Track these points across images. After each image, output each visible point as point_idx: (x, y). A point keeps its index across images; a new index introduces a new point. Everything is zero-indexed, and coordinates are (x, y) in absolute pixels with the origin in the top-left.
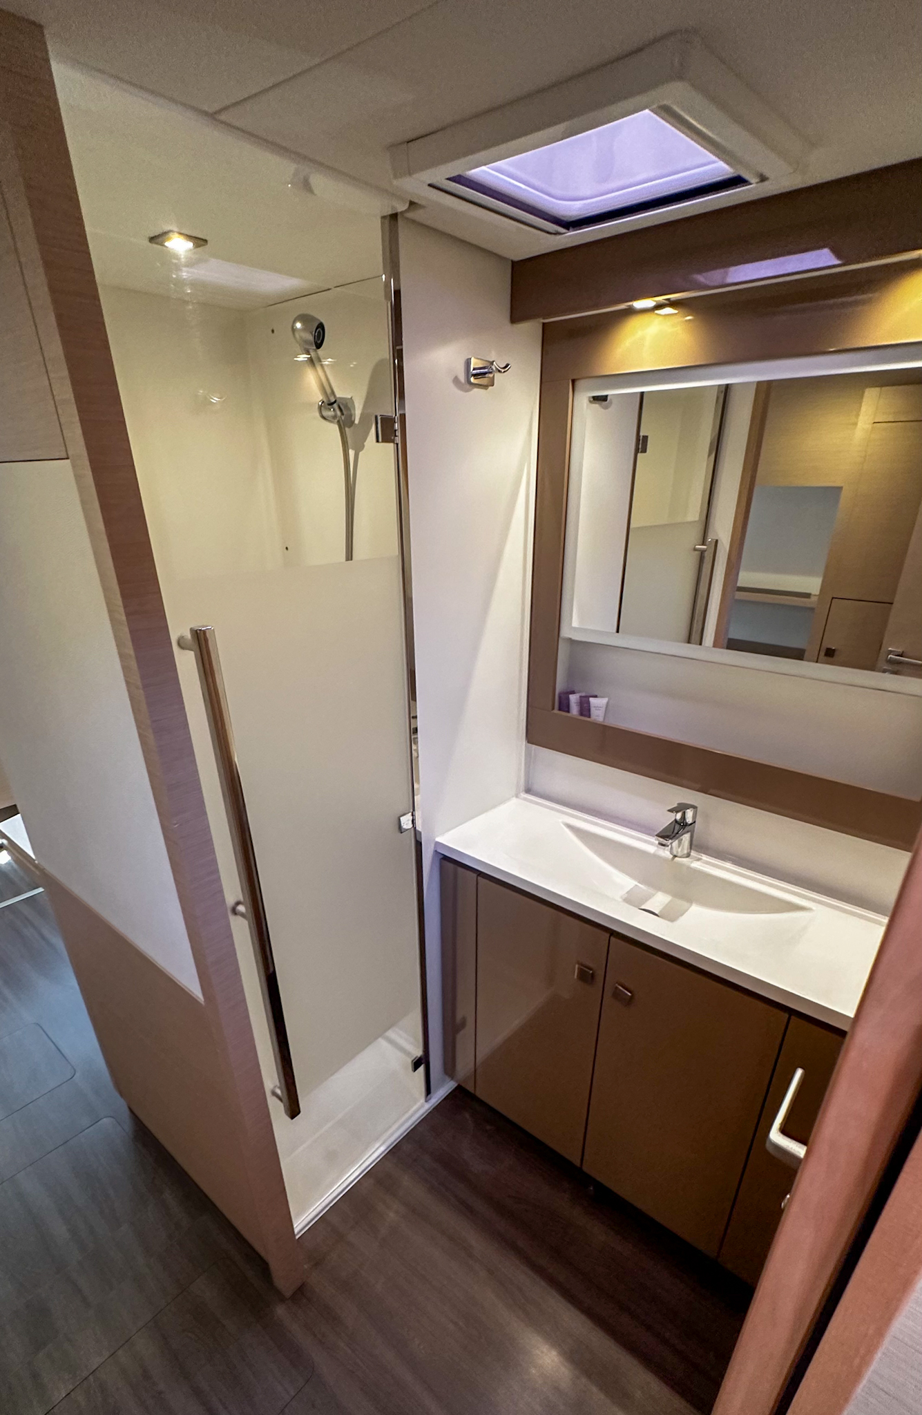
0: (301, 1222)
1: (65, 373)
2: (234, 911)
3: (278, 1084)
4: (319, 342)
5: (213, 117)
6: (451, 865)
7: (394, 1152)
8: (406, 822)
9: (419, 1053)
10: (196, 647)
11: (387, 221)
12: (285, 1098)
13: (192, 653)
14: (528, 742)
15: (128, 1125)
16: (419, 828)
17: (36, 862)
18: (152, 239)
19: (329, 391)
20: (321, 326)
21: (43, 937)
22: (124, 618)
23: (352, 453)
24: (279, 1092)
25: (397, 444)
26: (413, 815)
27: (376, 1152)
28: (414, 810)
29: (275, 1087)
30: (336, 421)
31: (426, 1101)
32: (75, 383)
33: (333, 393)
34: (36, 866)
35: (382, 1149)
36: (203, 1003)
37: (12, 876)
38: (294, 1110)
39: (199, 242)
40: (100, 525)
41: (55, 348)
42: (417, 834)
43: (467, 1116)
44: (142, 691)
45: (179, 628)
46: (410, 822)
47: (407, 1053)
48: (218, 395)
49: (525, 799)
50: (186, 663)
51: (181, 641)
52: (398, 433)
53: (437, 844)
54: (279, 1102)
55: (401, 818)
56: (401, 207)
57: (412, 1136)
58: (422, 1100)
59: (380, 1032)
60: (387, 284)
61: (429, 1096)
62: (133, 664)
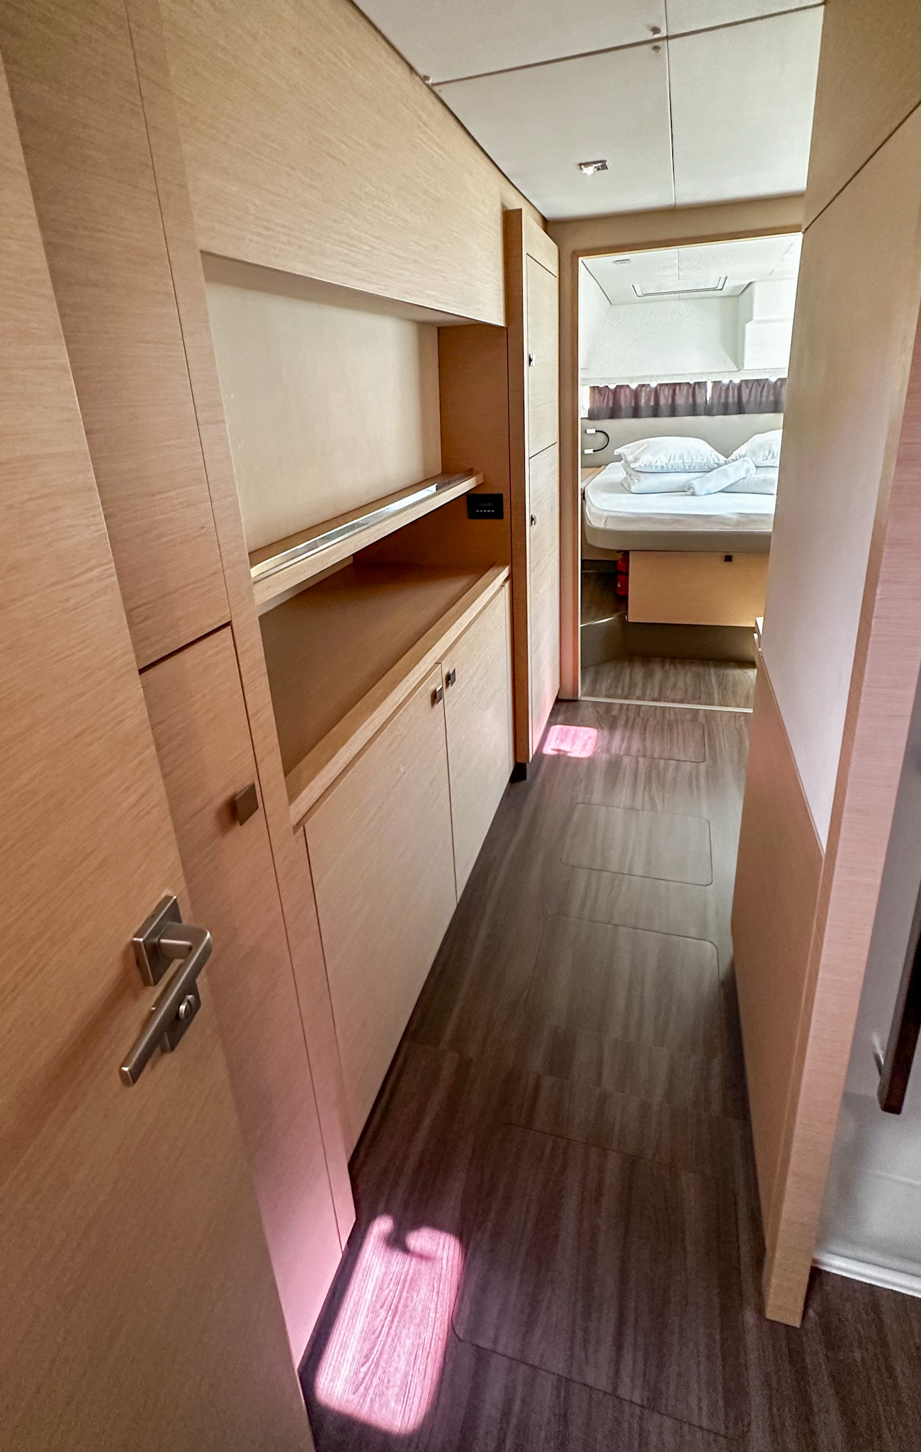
12: (887, 1075)
38: (891, 1103)
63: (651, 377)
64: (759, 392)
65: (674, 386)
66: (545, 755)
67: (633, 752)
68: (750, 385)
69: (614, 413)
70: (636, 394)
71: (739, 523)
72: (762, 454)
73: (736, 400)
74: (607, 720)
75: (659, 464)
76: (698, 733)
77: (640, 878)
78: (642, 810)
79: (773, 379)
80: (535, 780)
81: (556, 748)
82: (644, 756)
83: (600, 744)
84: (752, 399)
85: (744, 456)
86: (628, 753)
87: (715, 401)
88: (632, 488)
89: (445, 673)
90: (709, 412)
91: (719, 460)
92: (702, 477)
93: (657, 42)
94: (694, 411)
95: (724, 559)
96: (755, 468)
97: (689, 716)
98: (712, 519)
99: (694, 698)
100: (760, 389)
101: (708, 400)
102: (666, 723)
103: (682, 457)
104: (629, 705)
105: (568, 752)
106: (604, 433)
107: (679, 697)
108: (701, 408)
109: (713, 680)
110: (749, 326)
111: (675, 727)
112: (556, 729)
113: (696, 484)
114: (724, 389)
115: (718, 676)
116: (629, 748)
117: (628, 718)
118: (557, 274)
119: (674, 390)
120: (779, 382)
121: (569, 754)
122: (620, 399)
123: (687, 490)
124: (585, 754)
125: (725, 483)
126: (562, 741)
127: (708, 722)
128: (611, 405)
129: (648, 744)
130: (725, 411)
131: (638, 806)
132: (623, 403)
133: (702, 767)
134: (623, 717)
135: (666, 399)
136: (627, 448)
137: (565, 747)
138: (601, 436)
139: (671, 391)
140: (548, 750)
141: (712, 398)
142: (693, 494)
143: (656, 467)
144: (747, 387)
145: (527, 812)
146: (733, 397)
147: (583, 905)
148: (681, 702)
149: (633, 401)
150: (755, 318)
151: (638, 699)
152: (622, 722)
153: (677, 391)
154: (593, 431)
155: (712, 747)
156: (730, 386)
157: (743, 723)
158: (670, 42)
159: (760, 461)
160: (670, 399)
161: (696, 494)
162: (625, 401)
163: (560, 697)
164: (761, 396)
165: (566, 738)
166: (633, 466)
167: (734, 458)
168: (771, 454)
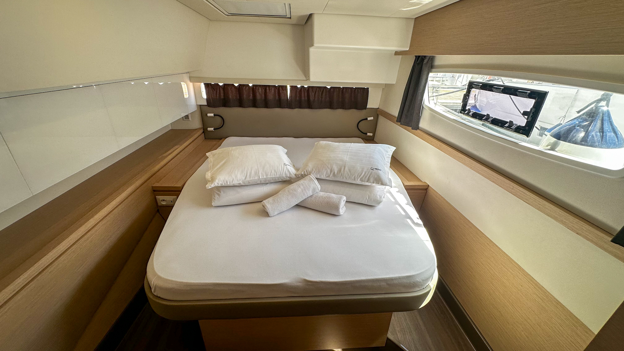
63: (249, 79)
64: (320, 95)
65: (265, 87)
68: (314, 90)
69: (225, 103)
70: (239, 91)
73: (306, 99)
79: (329, 87)
84: (316, 99)
87: (294, 99)
90: (290, 106)
94: (280, 104)
100: (321, 93)
101: (288, 97)
106: (220, 116)
108: (284, 103)
110: (312, 50)
114: (298, 91)
120: (332, 90)
122: (228, 91)
128: (222, 97)
130: (300, 106)
132: (231, 97)
135: (261, 94)
138: (219, 119)
139: (263, 91)
141: (291, 96)
144: (313, 92)
146: (305, 97)
149: (238, 95)
150: (315, 45)
153: (268, 90)
154: (212, 115)
156: (302, 90)
159: (324, 178)
160: (263, 96)
162: (232, 95)
164: (322, 98)
168: (332, 174)
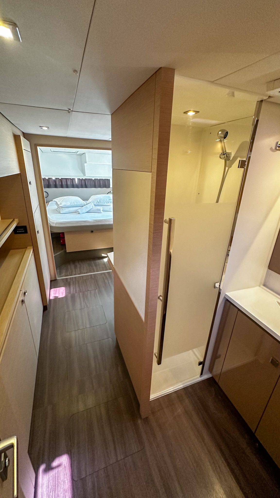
0: (153, 396)
1: (157, 152)
2: (159, 298)
3: (157, 352)
4: (225, 137)
5: (212, 82)
6: (229, 303)
7: (185, 389)
8: (217, 285)
9: (202, 360)
10: (169, 223)
11: (259, 103)
12: (158, 357)
13: (168, 225)
14: (269, 269)
15: (115, 343)
16: (221, 288)
17: (114, 266)
18: (184, 113)
19: (224, 151)
20: (227, 133)
21: (109, 283)
22: (153, 214)
23: (227, 168)
24: (157, 355)
25: (245, 169)
26: (220, 284)
27: (179, 386)
28: (221, 282)
29: (156, 353)
30: (224, 159)
31: (200, 377)
32: (159, 154)
33: (226, 151)
34: (113, 267)
35: (182, 386)
36: (144, 322)
37: (106, 265)
38: (159, 363)
39: (197, 112)
40: (154, 190)
41: (156, 146)
42: (220, 289)
43: (213, 389)
44: (152, 234)
45: (166, 217)
46: (219, 286)
47: (198, 359)
48: (190, 151)
49: (262, 288)
50: (166, 226)
51: (166, 220)
52: (246, 165)
53: (226, 295)
54: (156, 358)
55: (216, 284)
56: (265, 98)
57: (192, 386)
58: (199, 376)
59: (191, 348)
60: (254, 119)
61: (201, 376)
62: (152, 226)
63: (59, 176)
66: (51, 299)
67: (78, 291)
68: (88, 180)
69: (49, 186)
70: (55, 181)
71: (94, 222)
72: (95, 202)
73: (84, 184)
74: (67, 283)
75: (68, 205)
76: (93, 281)
77: (89, 328)
78: (84, 308)
79: (93, 179)
80: (51, 309)
81: (54, 296)
82: (81, 292)
83: (67, 292)
84: (89, 184)
85: (91, 202)
86: (76, 292)
87: (79, 184)
88: (61, 212)
89: (23, 292)
90: (77, 187)
91: (84, 203)
92: (81, 208)
93: (69, 111)
94: (73, 186)
95: (91, 232)
96: (94, 206)
97: (90, 277)
98: (87, 222)
99: (89, 271)
100: (90, 181)
101: (77, 183)
102: (84, 280)
103: (74, 202)
104: (72, 277)
105: (58, 297)
106: (47, 193)
107: (86, 271)
108: (75, 186)
109: (93, 264)
110: (85, 165)
111: (87, 281)
112: (52, 290)
113: (79, 210)
115: (94, 263)
116: (76, 291)
117: (73, 281)
118: (31, 152)
119: (67, 180)
120: (95, 180)
121: (59, 297)
122: (50, 181)
123: (76, 212)
124: (64, 295)
125: (87, 210)
126: (55, 294)
127: (95, 277)
128: (47, 184)
129: (81, 288)
130: (82, 187)
131: (83, 307)
132: (51, 183)
133: (97, 290)
134: (72, 282)
135: (65, 182)
136: (57, 199)
137: (57, 295)
139: (66, 181)
140: (52, 298)
142: (79, 214)
143: (67, 206)
145: (51, 321)
147: (76, 342)
148: (87, 273)
149: (54, 183)
150: (87, 162)
151: (75, 275)
152: (72, 283)
153: (68, 181)
155: (98, 285)
156: (82, 180)
157: (103, 275)
158: (73, 112)
159: (95, 204)
160: (66, 183)
161: (80, 213)
163: (51, 280)
164: (91, 183)
165: (56, 292)
166: (60, 205)
167: (88, 203)
